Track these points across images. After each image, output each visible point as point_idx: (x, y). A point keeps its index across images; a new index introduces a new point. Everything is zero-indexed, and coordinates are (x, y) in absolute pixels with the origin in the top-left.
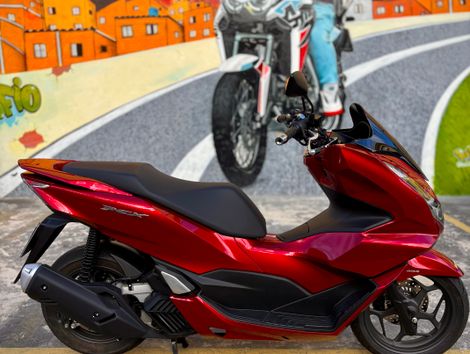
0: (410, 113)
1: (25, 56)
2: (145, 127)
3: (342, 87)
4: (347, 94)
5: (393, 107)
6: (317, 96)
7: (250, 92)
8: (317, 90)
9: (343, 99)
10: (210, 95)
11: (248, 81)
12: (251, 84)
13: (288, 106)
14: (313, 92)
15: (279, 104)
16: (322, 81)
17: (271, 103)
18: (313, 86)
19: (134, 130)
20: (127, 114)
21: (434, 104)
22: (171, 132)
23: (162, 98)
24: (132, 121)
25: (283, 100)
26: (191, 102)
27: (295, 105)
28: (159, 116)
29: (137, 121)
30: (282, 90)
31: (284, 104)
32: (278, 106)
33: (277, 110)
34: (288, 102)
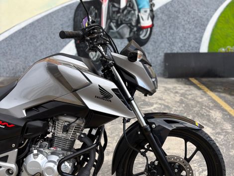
0: (193, 27)
2: (34, 36)
3: (152, 11)
4: (155, 15)
5: (183, 23)
6: (137, 16)
7: (96, 14)
8: (137, 12)
9: (153, 18)
10: (72, 16)
11: (94, 7)
12: (96, 8)
13: (119, 23)
14: (134, 14)
15: (114, 21)
16: (140, 7)
17: (109, 21)
18: (134, 10)
19: (28, 38)
20: (23, 29)
21: (208, 21)
22: (49, 39)
23: (43, 18)
24: (26, 32)
25: (116, 18)
26: (60, 20)
27: (123, 22)
28: (42, 29)
29: (29, 32)
30: (116, 13)
31: (117, 21)
32: (113, 22)
33: (113, 25)
34: (119, 20)
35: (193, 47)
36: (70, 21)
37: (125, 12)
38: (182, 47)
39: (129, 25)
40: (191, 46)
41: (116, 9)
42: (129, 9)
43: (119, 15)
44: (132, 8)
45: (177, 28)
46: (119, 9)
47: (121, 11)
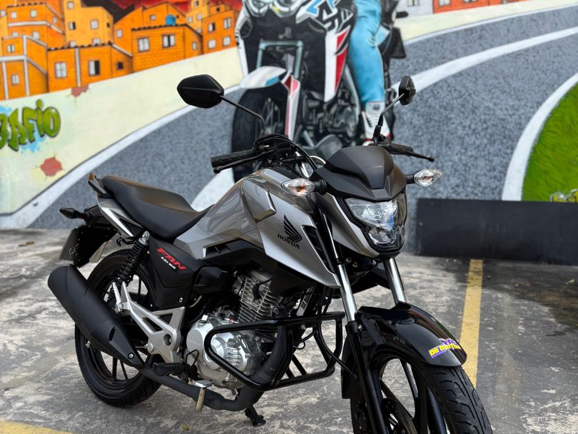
0: (485, 141)
1: (46, 77)
2: (159, 155)
4: (397, 115)
5: (460, 132)
6: (357, 119)
7: (275, 113)
8: (357, 110)
9: (391, 122)
11: (272, 100)
12: (276, 102)
13: (321, 131)
14: (353, 113)
15: (310, 128)
16: (364, 99)
17: (300, 127)
18: (353, 105)
19: (149, 157)
20: (142, 140)
21: (521, 128)
22: (187, 162)
23: (177, 121)
24: (147, 147)
25: (314, 123)
26: (209, 125)
27: (329, 130)
28: (174, 142)
29: (152, 147)
30: (314, 111)
31: (317, 127)
32: (308, 131)
33: (308, 136)
34: (321, 126)
35: (485, 188)
36: (227, 127)
37: (333, 110)
38: (458, 186)
39: (341, 136)
40: (479, 185)
41: (316, 104)
42: (342, 103)
43: (320, 115)
44: (349, 100)
45: (447, 144)
46: (322, 102)
47: (325, 107)
